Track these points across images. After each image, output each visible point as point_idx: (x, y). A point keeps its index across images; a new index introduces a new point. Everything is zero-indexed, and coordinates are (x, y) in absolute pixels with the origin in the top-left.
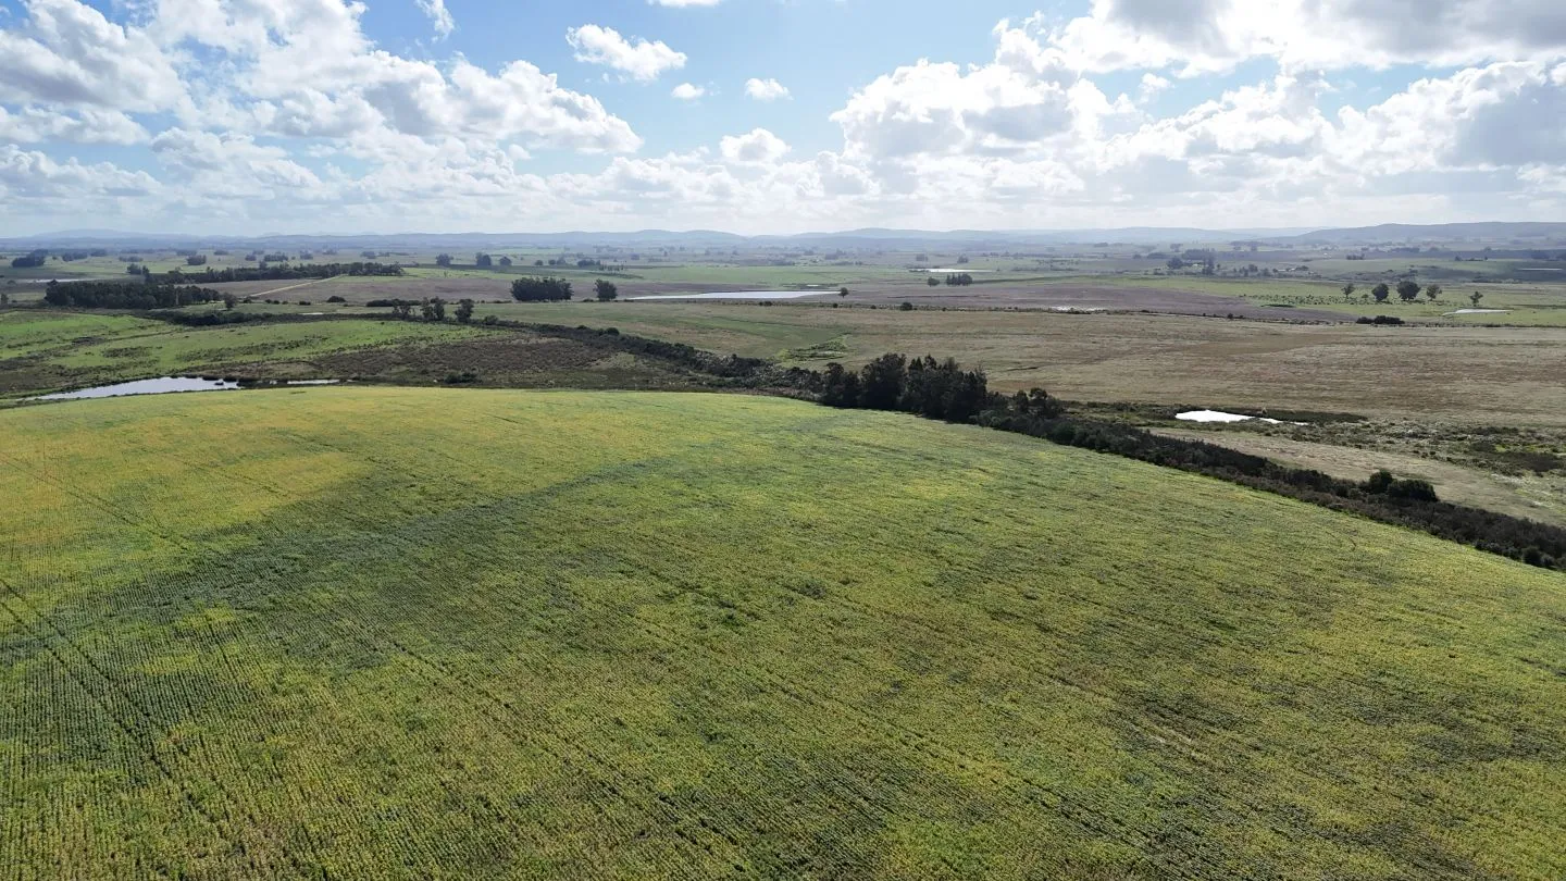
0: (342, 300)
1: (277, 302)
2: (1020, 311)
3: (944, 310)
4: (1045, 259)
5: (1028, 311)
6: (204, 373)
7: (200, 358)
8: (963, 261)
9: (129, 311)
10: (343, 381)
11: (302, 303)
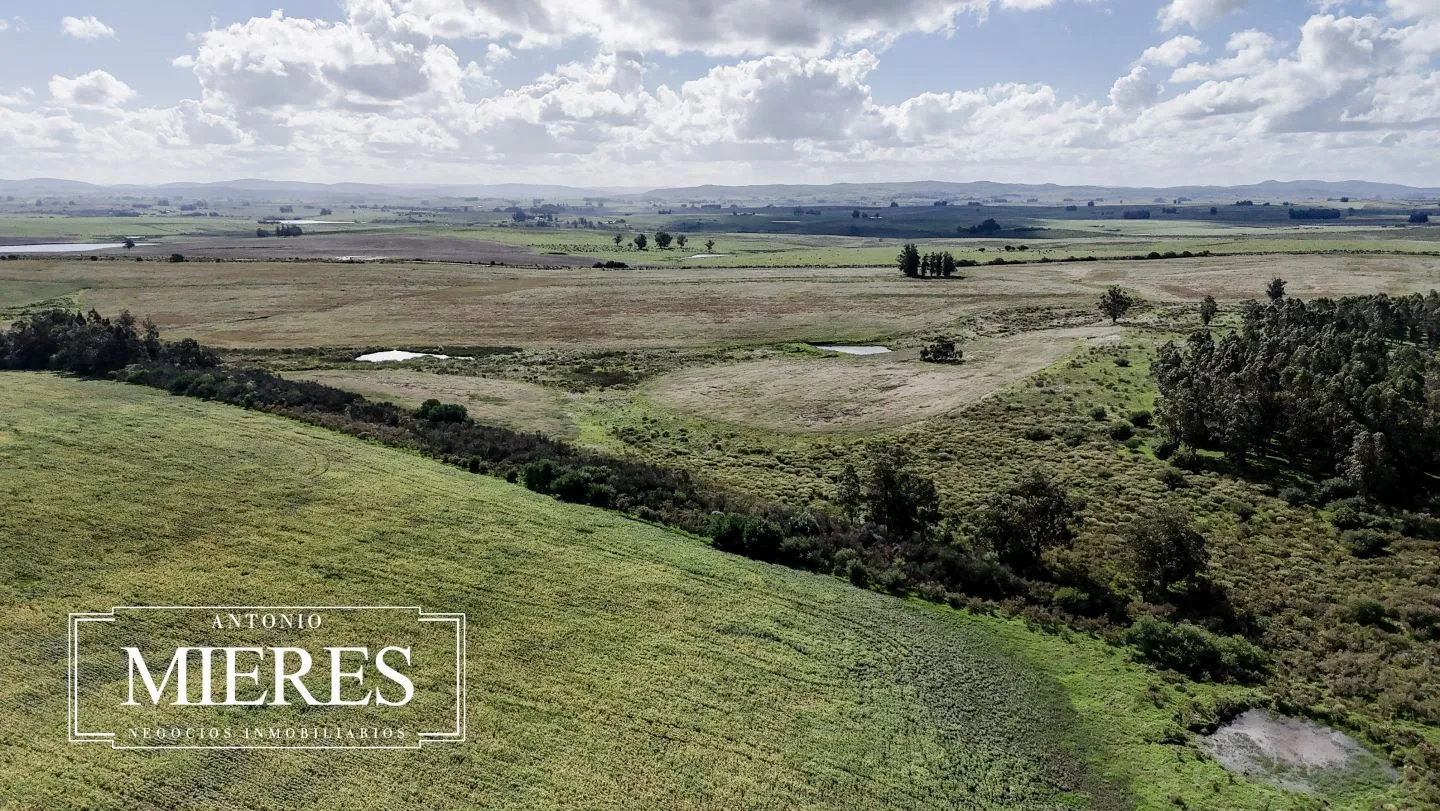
2: (303, 261)
3: (218, 261)
4: (404, 211)
5: (308, 260)
8: (325, 212)
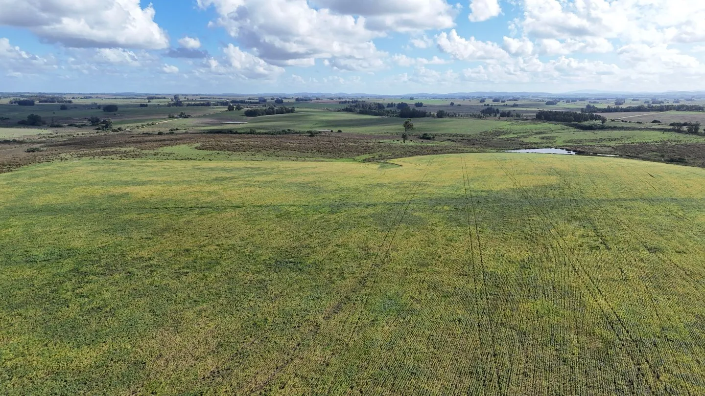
0: (659, 122)
1: (626, 122)
6: (568, 148)
7: (571, 142)
9: (562, 123)
10: (621, 156)
11: (638, 123)
